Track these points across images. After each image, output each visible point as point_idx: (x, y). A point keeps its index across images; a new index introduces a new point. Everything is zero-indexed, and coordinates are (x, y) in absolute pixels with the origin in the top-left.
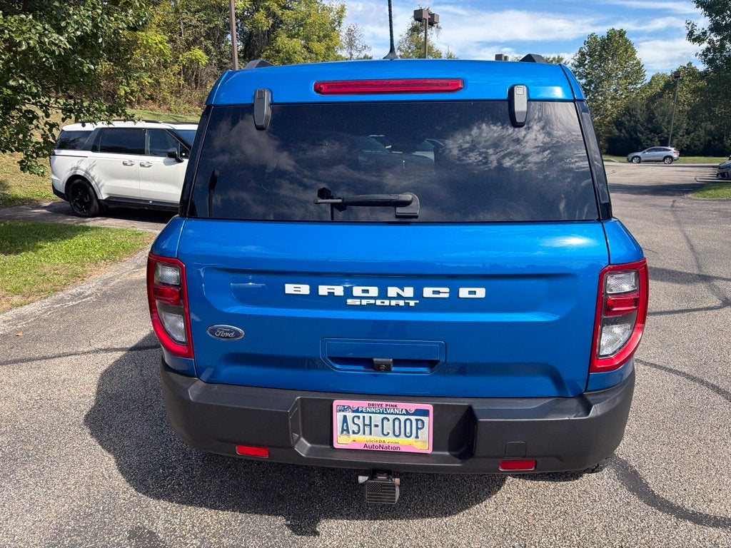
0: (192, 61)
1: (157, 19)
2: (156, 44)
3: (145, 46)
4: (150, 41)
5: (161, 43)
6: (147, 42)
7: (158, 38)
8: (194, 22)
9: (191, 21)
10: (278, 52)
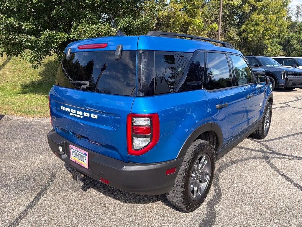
0: (212, 29)
1: (200, 13)
2: (198, 23)
3: (194, 25)
4: (196, 22)
5: (200, 23)
6: (195, 23)
7: (200, 21)
8: (216, 12)
9: (215, 12)
10: (252, 21)
